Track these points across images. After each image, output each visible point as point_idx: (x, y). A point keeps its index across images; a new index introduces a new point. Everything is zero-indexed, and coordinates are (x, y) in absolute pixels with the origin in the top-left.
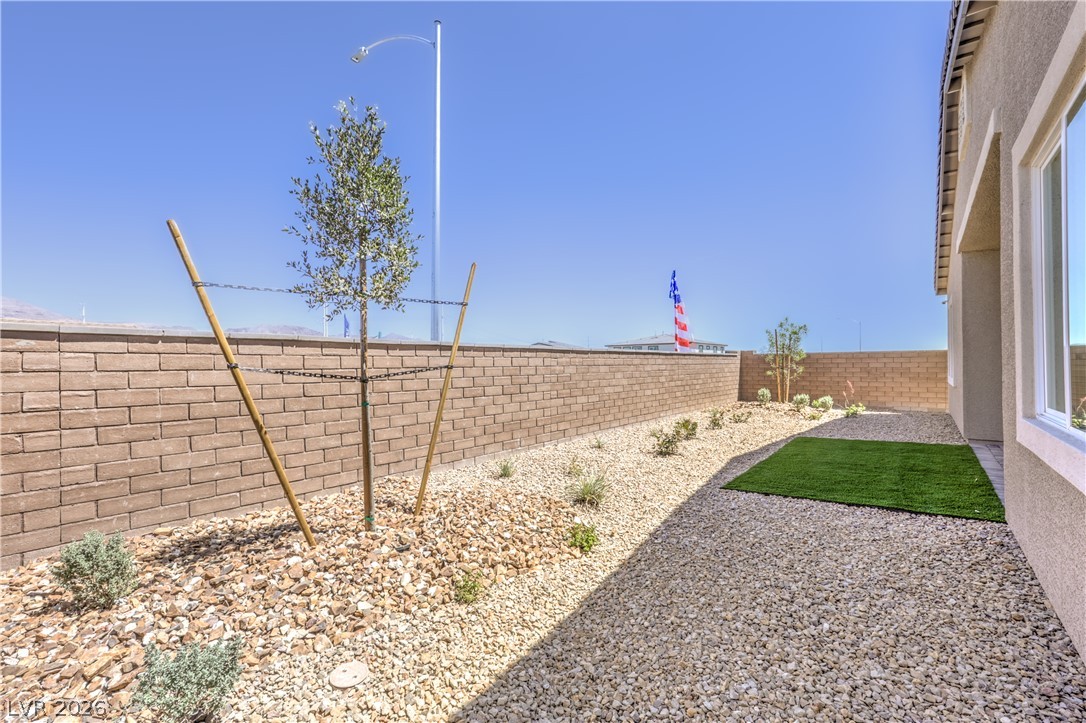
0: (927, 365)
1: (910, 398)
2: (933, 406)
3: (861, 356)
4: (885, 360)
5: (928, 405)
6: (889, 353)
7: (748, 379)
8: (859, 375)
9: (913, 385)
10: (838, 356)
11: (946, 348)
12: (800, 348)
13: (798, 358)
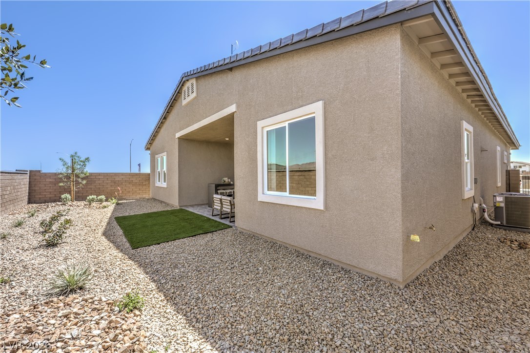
0: (139, 179)
1: (133, 193)
2: (141, 196)
3: (111, 175)
4: (122, 177)
5: (139, 196)
6: (124, 173)
7: (36, 188)
8: (110, 184)
9: (134, 188)
10: (100, 174)
11: (150, 172)
12: (85, 170)
13: (82, 176)
